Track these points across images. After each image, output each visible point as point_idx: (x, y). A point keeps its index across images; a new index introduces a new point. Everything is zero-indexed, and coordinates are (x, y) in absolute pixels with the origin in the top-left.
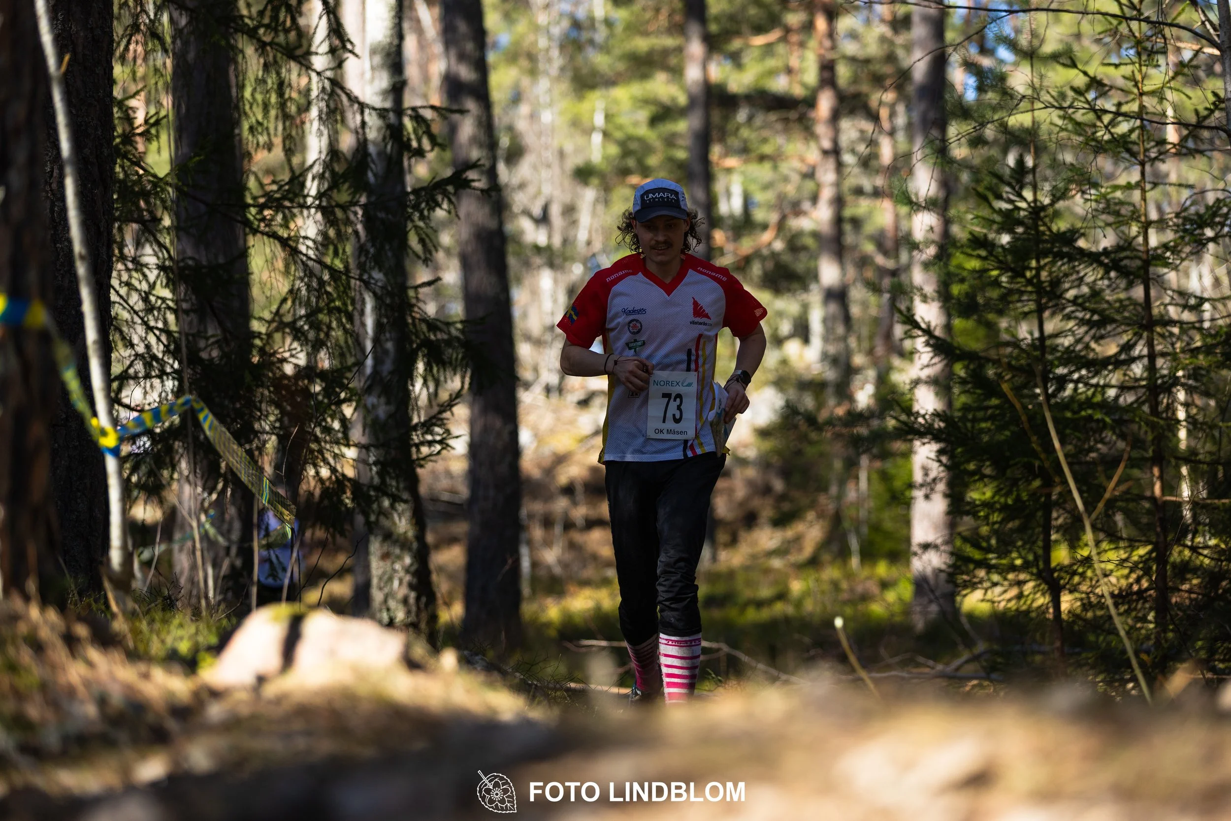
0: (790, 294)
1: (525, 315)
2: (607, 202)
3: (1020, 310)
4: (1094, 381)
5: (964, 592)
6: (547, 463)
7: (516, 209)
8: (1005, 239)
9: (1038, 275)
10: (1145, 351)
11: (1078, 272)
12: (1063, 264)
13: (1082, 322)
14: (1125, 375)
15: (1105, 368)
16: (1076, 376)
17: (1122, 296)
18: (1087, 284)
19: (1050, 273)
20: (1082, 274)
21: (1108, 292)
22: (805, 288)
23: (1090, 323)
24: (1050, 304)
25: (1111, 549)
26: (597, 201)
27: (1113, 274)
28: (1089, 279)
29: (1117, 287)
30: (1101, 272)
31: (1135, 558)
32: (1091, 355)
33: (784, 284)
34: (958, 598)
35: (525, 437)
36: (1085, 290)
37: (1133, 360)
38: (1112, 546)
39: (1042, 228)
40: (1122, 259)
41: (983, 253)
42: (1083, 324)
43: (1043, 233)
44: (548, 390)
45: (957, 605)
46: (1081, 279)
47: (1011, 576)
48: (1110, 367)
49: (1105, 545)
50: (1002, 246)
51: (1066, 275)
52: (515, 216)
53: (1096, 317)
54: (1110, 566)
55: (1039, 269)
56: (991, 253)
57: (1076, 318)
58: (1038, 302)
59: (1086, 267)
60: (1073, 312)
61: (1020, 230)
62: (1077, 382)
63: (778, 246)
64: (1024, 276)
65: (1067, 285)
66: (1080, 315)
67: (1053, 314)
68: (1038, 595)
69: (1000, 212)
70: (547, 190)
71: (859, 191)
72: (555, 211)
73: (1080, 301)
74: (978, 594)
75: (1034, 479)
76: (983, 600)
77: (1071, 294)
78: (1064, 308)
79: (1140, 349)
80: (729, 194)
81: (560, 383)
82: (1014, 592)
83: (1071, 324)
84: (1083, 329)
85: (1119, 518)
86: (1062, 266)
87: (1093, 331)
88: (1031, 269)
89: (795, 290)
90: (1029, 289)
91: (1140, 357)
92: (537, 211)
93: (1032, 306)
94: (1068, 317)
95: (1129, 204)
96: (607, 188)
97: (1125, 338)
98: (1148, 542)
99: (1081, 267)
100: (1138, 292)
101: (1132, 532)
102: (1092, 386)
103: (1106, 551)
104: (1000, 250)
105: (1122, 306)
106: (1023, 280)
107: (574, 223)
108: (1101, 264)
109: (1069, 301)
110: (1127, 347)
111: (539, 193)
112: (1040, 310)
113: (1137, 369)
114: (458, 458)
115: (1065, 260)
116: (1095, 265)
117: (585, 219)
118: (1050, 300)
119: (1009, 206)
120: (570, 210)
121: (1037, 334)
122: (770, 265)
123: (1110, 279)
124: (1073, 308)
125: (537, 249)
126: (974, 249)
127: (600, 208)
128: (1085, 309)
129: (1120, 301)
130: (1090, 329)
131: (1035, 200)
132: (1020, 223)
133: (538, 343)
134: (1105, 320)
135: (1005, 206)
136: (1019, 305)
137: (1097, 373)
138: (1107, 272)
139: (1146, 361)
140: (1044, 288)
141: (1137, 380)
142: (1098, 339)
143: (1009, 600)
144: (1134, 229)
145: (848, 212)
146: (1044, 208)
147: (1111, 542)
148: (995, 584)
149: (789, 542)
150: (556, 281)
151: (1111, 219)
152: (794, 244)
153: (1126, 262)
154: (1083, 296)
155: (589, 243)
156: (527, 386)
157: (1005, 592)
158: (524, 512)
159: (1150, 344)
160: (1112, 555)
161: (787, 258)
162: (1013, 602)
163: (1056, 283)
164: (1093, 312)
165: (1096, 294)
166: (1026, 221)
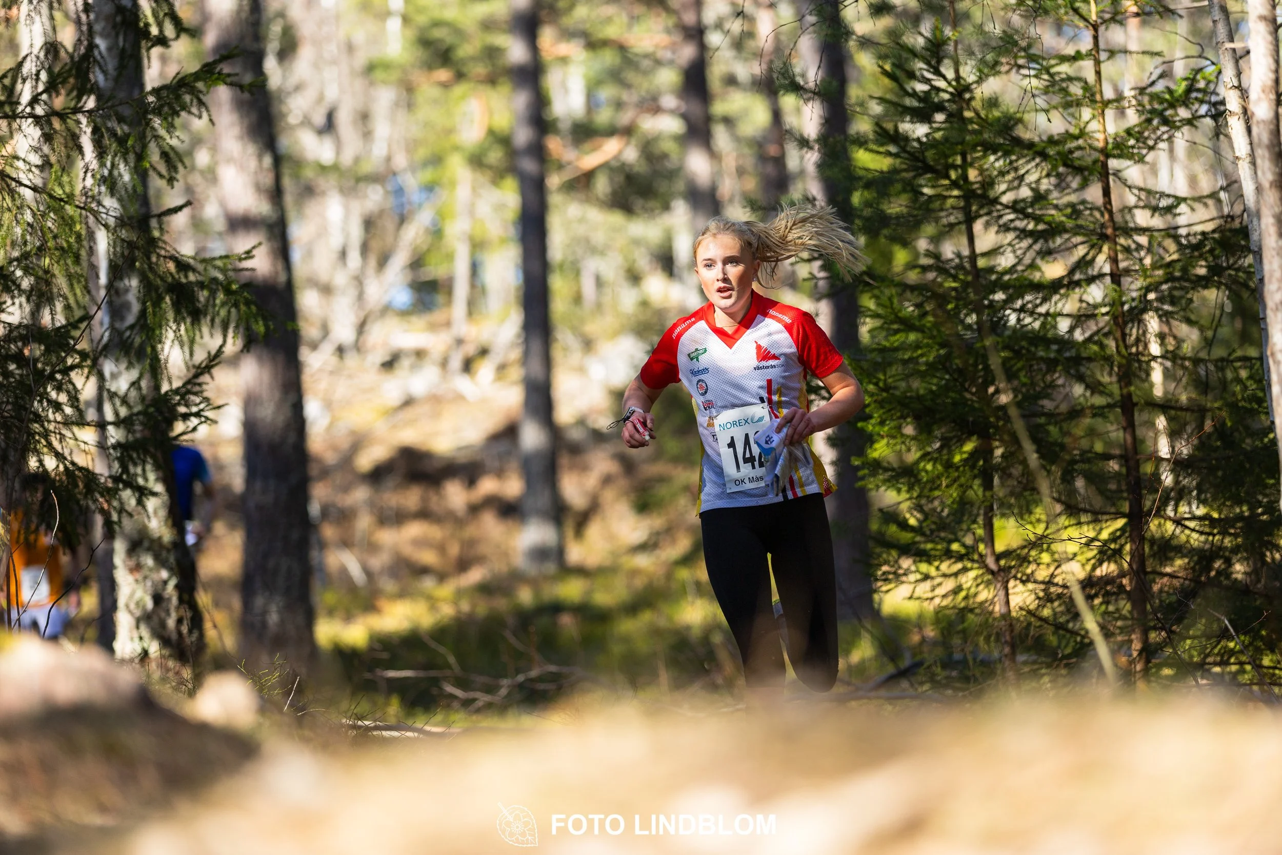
0: (646, 215)
1: (309, 254)
2: (410, 106)
3: (945, 221)
4: (1042, 310)
5: (884, 588)
6: (345, 444)
7: (293, 119)
8: (920, 130)
9: (965, 177)
10: (1107, 269)
11: (1016, 169)
12: (997, 160)
13: (1023, 234)
14: (1081, 301)
15: (1056, 291)
16: (1019, 304)
17: (1073, 198)
18: (1029, 185)
19: (982, 171)
20: (1022, 172)
21: (1055, 194)
22: (666, 207)
23: (1035, 235)
24: (982, 212)
25: (1070, 526)
26: (397, 104)
27: (1061, 169)
28: (1032, 178)
29: (1068, 186)
30: (1046, 166)
31: (1105, 535)
32: (1036, 276)
33: (638, 203)
34: (876, 597)
35: (312, 409)
36: (1025, 192)
37: (1091, 280)
38: (1073, 521)
39: (968, 114)
40: (1071, 152)
41: (893, 149)
42: (1026, 237)
43: (971, 121)
44: (340, 350)
45: (876, 606)
46: (1021, 178)
47: (944, 567)
48: (1062, 291)
49: (1063, 521)
50: (918, 140)
51: (1002, 173)
52: (292, 128)
53: (1041, 227)
54: (1072, 548)
55: (965, 165)
56: (904, 150)
57: (1015, 229)
58: (966, 210)
59: (1028, 162)
60: (1012, 221)
61: (940, 117)
62: (1022, 309)
63: (631, 155)
64: (948, 177)
65: (1003, 187)
66: (1020, 224)
67: (987, 225)
68: (981, 587)
69: (914, 94)
70: (332, 93)
71: (731, 81)
72: (344, 119)
73: (1019, 206)
74: (904, 590)
75: (968, 438)
76: (911, 598)
77: (1006, 199)
78: (1000, 217)
79: (1102, 263)
80: (566, 90)
81: (357, 341)
82: (950, 584)
83: (1010, 236)
84: (1025, 243)
85: (1080, 483)
86: (994, 162)
87: (1037, 247)
88: (955, 167)
89: (652, 210)
90: (956, 193)
91: (1101, 276)
92: (319, 119)
93: (960, 216)
94: (1006, 228)
95: (1079, 79)
96: (409, 88)
97: (1081, 251)
98: (1119, 515)
99: (1021, 162)
100: (1094, 193)
101: (1098, 502)
102: (1040, 315)
103: (1066, 528)
104: (915, 144)
105: (1075, 211)
106: (947, 182)
107: (367, 135)
108: (1044, 156)
109: (1007, 207)
110: (1084, 263)
111: (321, 98)
112: (969, 221)
113: (1095, 293)
114: (230, 441)
115: (1000, 154)
116: (1038, 160)
117: (382, 129)
118: (981, 207)
119: (925, 87)
120: (364, 117)
121: (966, 252)
122: (620, 179)
123: (1058, 175)
124: (1012, 216)
125: (323, 169)
126: (882, 145)
127: (402, 115)
128: (1027, 216)
129: (1072, 205)
130: (1035, 242)
131: (958, 78)
132: (940, 108)
133: (326, 290)
134: (1055, 230)
135: (921, 87)
136: (943, 214)
137: (1045, 300)
138: (1054, 167)
139: (1108, 279)
140: (974, 191)
141: (1096, 306)
142: (1047, 253)
143: (944, 596)
144: (1086, 113)
145: (719, 108)
146: (968, 88)
147: (1070, 515)
148: (926, 577)
149: (658, 534)
150: (347, 209)
151: (1057, 99)
152: (649, 150)
153: (1077, 154)
154: (1024, 200)
155: (389, 159)
156: (314, 346)
157: (940, 584)
158: (314, 509)
159: (1114, 260)
160: (1073, 532)
161: (641, 168)
162: (950, 598)
163: (988, 183)
164: (1038, 219)
165: (1039, 197)
166: (947, 104)
